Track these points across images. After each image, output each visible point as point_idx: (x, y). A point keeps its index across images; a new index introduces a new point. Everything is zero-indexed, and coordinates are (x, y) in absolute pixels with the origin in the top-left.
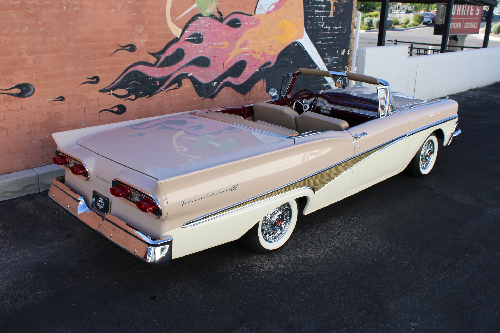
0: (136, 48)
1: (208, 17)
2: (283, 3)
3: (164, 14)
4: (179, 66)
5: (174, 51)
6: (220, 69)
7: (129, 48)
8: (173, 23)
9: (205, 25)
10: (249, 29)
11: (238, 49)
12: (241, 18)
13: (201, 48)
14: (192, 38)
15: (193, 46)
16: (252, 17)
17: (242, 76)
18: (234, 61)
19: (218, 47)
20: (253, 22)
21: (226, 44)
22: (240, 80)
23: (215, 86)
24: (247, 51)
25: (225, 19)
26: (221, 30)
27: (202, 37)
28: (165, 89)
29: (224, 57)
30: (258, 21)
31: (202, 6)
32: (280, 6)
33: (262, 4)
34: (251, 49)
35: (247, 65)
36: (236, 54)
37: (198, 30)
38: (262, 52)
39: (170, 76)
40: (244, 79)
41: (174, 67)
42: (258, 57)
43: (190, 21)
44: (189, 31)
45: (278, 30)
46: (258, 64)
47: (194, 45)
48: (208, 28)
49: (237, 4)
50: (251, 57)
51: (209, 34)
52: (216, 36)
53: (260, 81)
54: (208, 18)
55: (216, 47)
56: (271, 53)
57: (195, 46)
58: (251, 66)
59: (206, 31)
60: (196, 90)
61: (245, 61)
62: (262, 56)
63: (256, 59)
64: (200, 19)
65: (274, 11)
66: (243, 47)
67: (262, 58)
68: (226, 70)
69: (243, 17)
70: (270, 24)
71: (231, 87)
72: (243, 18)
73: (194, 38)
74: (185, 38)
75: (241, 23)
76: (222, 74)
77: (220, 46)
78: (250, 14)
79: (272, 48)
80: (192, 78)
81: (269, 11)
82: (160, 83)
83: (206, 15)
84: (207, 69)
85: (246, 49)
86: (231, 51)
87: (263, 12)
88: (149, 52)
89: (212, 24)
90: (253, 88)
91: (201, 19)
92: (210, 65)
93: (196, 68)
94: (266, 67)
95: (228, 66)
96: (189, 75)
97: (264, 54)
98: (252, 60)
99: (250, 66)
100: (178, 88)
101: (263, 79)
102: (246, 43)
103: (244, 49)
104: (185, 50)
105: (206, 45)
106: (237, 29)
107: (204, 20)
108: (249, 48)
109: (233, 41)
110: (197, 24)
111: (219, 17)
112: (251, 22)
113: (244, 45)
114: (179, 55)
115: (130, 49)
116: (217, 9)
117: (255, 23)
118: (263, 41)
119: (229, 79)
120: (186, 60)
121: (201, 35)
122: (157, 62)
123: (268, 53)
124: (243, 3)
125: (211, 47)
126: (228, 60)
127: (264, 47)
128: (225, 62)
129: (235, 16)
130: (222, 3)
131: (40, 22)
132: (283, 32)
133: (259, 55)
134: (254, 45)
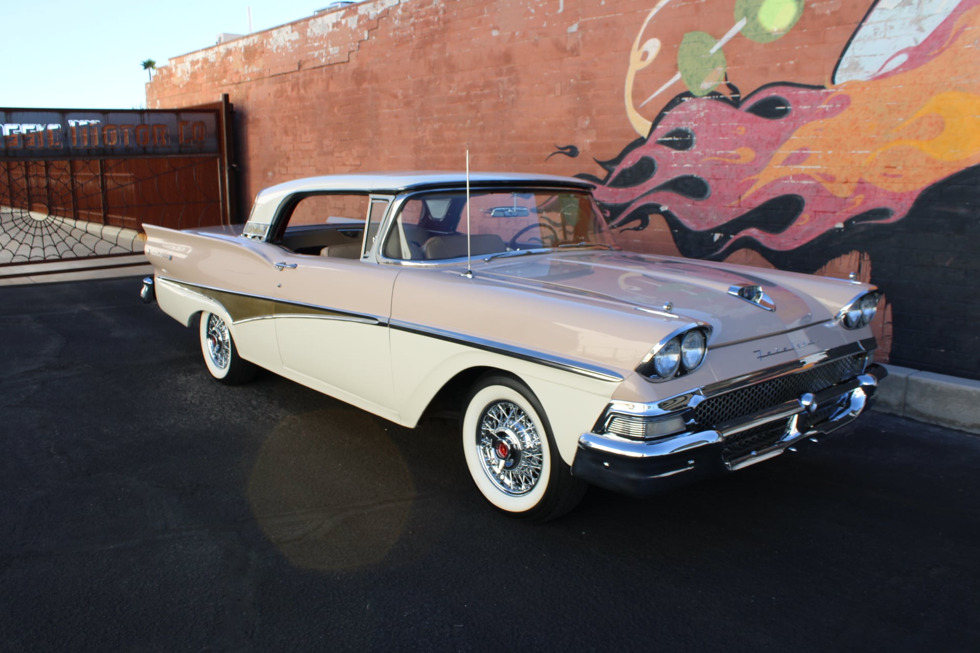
0: (578, 152)
1: (706, 98)
2: (945, 46)
3: (621, 97)
4: (644, 189)
5: (637, 161)
6: (731, 207)
7: (568, 151)
8: (635, 112)
9: (698, 113)
10: (812, 120)
11: (779, 167)
12: (788, 95)
13: (688, 158)
14: (670, 139)
15: (671, 155)
16: (823, 91)
17: (788, 231)
18: (769, 194)
19: (727, 160)
20: (828, 103)
21: (747, 155)
22: (782, 241)
23: (718, 241)
24: (805, 172)
25: (745, 99)
26: (736, 124)
27: (692, 137)
28: (620, 225)
29: (742, 181)
30: (844, 101)
31: (691, 76)
32: (931, 54)
33: (857, 57)
34: (819, 169)
35: (805, 208)
36: (772, 178)
37: (683, 123)
38: (857, 179)
39: (627, 205)
40: (796, 240)
41: (635, 190)
42: (843, 192)
43: (668, 107)
44: (664, 125)
45: (919, 124)
46: (840, 209)
47: (674, 152)
48: (705, 119)
49: (778, 64)
50: (818, 190)
51: (707, 131)
52: (723, 136)
53: (847, 253)
54: (704, 100)
55: (721, 159)
56: (889, 186)
57: (675, 154)
58: (819, 212)
59: (699, 125)
60: (675, 240)
61: (800, 197)
62: (856, 192)
63: (836, 197)
64: (687, 103)
65: (905, 71)
66: (793, 164)
67: (858, 197)
68: (747, 211)
69: (794, 93)
70: (888, 106)
71: (759, 252)
72: (796, 95)
73: (675, 139)
74: (656, 138)
75: (789, 108)
76: (735, 217)
77: (731, 157)
78: (817, 84)
79: (894, 172)
80: (667, 215)
81: (884, 71)
82: (611, 214)
83: (701, 94)
84: (700, 203)
85: (803, 168)
86: (760, 171)
87: (861, 77)
88: (597, 159)
89: (713, 110)
90: (824, 267)
91: (690, 101)
92: (708, 194)
93: (676, 197)
94: (873, 222)
95: (750, 204)
96: (664, 208)
97: (862, 187)
98: (821, 196)
99: (815, 212)
100: (641, 230)
101: (861, 252)
102: (803, 154)
103: (797, 169)
104: (655, 159)
105: (697, 154)
106: (777, 120)
107: (695, 104)
108: (813, 167)
109: (767, 147)
110: (680, 112)
111: (730, 97)
112: (819, 104)
113: (799, 158)
114: (645, 169)
115: (570, 152)
116: (726, 79)
117: (835, 104)
118: (859, 152)
119: (753, 232)
120: (657, 179)
121: (690, 134)
122: (608, 177)
123: (879, 186)
124: (796, 60)
125: (710, 158)
126: (752, 190)
127: (865, 168)
128: (743, 194)
129: (773, 93)
130: (739, 67)
131: (479, 115)
132: (942, 129)
133: (845, 187)
134: (827, 160)
